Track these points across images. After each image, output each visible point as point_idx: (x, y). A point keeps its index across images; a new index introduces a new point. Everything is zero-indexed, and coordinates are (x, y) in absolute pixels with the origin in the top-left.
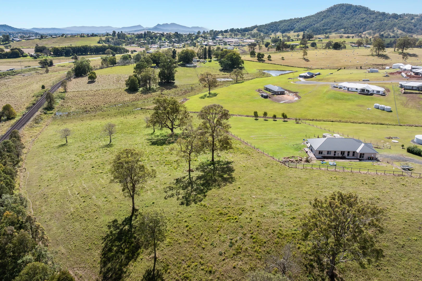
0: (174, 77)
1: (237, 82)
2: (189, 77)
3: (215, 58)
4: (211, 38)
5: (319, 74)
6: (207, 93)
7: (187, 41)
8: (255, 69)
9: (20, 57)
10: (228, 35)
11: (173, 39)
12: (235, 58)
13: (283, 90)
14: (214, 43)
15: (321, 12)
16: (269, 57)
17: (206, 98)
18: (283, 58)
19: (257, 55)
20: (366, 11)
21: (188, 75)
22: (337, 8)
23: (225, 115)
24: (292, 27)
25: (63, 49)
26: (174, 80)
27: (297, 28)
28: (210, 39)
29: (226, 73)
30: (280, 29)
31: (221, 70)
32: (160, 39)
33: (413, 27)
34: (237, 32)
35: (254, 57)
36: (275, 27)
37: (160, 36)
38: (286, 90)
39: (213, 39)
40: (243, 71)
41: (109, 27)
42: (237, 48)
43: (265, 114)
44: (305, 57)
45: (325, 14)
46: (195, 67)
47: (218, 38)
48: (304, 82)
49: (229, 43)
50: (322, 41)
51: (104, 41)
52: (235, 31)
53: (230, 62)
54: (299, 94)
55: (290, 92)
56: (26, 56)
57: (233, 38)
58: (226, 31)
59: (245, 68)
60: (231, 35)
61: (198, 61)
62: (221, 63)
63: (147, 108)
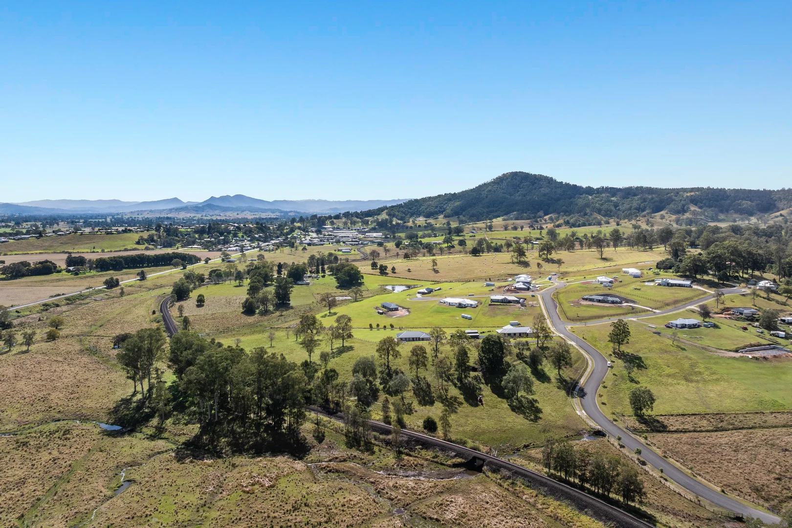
0: (289, 297)
1: (356, 301)
2: (304, 296)
3: (330, 272)
4: (314, 229)
5: (440, 289)
6: (327, 312)
7: (278, 237)
8: (377, 285)
9: (52, 273)
10: (339, 223)
11: (256, 234)
12: (353, 273)
13: (397, 307)
14: (321, 241)
15: (485, 184)
16: (393, 269)
17: (327, 317)
18: (409, 269)
19: (379, 267)
20: (549, 183)
21: (302, 294)
22: (507, 178)
23: (350, 320)
24: (441, 208)
25: (112, 260)
26: (289, 301)
27: (448, 211)
28: (313, 232)
29: (343, 291)
30: (424, 212)
31: (337, 288)
32: (235, 235)
33: (613, 208)
34: (355, 219)
35: (376, 269)
36: (415, 209)
37: (235, 230)
38: (400, 307)
39: (318, 232)
40: (362, 288)
41: (115, 200)
42: (356, 251)
43: (378, 325)
44: (435, 267)
45: (490, 188)
46: (308, 284)
47: (325, 228)
48: (420, 299)
49: (344, 239)
50: (474, 236)
51: (146, 240)
52: (352, 216)
53: (348, 278)
54: (410, 310)
55: (403, 308)
56: (59, 272)
57: (349, 228)
58: (337, 217)
59: (365, 283)
60: (345, 223)
61: (309, 277)
62: (338, 279)
63: (276, 327)
